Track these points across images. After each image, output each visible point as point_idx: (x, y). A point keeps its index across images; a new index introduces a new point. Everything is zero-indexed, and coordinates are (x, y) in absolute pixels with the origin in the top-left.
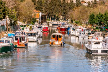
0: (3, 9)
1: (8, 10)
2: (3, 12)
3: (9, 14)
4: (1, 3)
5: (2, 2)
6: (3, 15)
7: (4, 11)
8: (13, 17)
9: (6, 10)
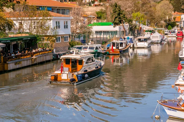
0: (118, 13)
1: (123, 14)
2: (118, 16)
3: (125, 17)
4: (116, 6)
5: (117, 4)
6: (119, 19)
7: (119, 14)
8: (130, 21)
9: (122, 14)
